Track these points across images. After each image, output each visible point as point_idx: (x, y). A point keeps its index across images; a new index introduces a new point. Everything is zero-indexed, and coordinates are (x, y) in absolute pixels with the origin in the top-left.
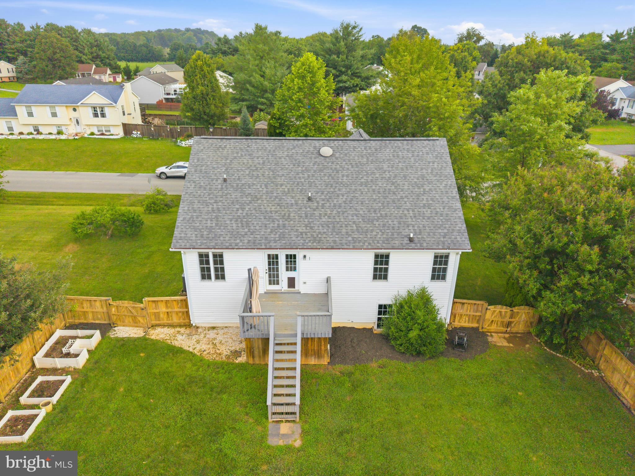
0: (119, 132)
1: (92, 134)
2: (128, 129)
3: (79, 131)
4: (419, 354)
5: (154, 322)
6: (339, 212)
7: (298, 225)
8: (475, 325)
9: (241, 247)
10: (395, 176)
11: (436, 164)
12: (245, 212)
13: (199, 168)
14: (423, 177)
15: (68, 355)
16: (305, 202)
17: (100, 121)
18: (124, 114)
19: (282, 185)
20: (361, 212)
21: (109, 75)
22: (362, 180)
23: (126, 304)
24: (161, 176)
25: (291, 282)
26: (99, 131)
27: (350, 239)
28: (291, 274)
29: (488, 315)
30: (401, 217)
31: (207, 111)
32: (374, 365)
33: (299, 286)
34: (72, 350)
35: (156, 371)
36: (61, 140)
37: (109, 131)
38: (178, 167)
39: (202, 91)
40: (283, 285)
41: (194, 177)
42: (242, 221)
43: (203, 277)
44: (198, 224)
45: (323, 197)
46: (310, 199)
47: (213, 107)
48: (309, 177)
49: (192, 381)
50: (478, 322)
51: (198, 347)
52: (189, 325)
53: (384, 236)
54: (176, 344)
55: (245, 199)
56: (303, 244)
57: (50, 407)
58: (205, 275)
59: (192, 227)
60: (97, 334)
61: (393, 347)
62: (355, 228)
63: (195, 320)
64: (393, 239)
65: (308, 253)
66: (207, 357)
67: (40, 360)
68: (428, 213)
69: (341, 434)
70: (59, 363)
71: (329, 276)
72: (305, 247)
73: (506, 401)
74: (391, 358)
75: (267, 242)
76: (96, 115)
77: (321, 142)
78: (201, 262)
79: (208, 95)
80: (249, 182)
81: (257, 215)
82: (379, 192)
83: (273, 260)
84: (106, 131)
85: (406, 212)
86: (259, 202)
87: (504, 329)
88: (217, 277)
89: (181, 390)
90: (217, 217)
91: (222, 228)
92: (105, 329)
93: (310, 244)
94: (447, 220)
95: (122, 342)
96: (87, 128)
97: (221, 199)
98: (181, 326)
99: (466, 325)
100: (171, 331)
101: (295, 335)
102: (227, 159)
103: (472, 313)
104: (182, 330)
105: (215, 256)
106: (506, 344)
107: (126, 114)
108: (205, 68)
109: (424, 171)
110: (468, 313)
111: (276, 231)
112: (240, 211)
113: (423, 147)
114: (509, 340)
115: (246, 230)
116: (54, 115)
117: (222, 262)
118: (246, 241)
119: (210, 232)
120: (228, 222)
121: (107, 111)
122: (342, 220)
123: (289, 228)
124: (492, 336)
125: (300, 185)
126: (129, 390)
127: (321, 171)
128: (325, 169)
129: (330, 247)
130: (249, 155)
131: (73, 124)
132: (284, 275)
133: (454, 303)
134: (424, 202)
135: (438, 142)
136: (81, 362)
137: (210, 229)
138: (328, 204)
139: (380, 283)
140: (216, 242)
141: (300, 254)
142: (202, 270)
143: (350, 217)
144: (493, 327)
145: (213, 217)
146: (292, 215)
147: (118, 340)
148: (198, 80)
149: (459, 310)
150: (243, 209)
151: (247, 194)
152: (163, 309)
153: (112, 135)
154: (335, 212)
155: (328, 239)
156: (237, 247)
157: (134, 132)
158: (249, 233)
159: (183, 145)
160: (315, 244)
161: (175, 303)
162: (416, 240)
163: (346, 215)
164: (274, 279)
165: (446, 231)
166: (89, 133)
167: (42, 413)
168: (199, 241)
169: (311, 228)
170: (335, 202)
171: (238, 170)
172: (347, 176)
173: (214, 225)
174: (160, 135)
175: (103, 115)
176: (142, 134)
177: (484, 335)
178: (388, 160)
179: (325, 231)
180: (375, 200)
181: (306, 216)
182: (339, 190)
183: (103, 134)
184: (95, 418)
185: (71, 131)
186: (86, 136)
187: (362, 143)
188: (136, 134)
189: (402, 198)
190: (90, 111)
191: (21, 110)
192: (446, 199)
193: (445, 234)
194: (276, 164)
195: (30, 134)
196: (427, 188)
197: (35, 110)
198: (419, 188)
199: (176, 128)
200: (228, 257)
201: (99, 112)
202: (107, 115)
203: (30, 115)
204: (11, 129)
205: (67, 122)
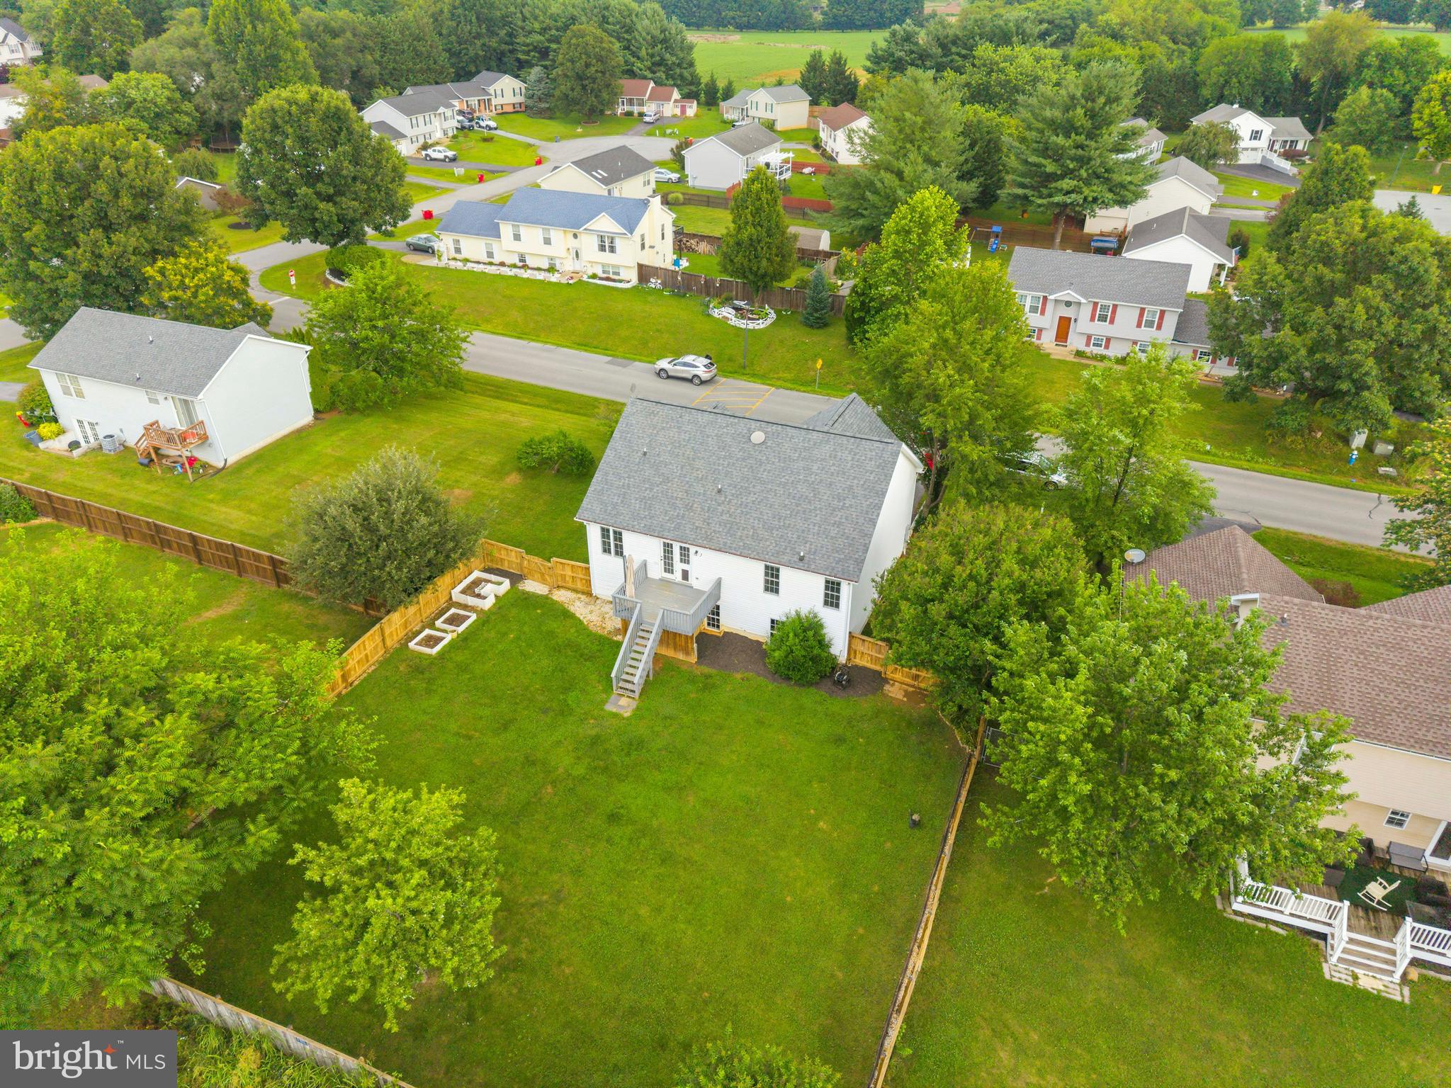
0: (632, 277)
1: (594, 276)
2: (645, 273)
3: (578, 268)
4: (788, 677)
5: (560, 583)
6: (742, 512)
7: (697, 518)
8: (877, 668)
9: (636, 530)
10: (821, 481)
11: (873, 476)
12: (652, 493)
13: (624, 434)
14: (851, 488)
15: (479, 596)
16: (714, 494)
17: (607, 257)
18: (643, 247)
19: (698, 469)
20: (765, 517)
21: (676, 101)
22: (783, 480)
23: (536, 559)
24: (661, 373)
25: (685, 575)
26: (604, 272)
27: (742, 543)
28: (685, 567)
30: (803, 531)
31: (755, 269)
32: (739, 676)
33: (692, 581)
34: (483, 592)
35: (544, 628)
36: (549, 283)
37: (618, 274)
38: (685, 364)
39: (752, 235)
40: (677, 576)
41: (617, 445)
42: (646, 502)
43: (605, 551)
44: (605, 498)
45: (734, 492)
46: (719, 491)
47: (764, 263)
48: (728, 465)
49: (569, 644)
50: (881, 665)
51: (589, 617)
52: (589, 594)
53: (777, 548)
54: (572, 609)
55: (657, 479)
56: (694, 540)
57: (455, 635)
58: (606, 550)
59: (599, 500)
60: (507, 584)
61: (764, 664)
62: (751, 533)
63: (597, 589)
64: (784, 553)
65: (700, 550)
66: (591, 627)
67: (456, 595)
68: (834, 532)
69: (666, 718)
70: (471, 601)
71: (721, 577)
72: (694, 544)
73: (839, 740)
74: (759, 675)
75: (662, 529)
76: (602, 248)
77: (758, 424)
78: (603, 536)
79: (759, 242)
80: (667, 460)
81: (663, 499)
82: (794, 498)
83: (668, 549)
84: (615, 273)
85: (811, 526)
86: (669, 484)
87: (912, 682)
88: (617, 553)
89: (557, 650)
90: (625, 494)
91: (626, 506)
92: (515, 578)
93: (700, 541)
94: (850, 545)
96: (589, 266)
97: (635, 474)
98: (583, 593)
99: (869, 665)
100: (573, 595)
101: (653, 625)
103: (874, 654)
104: (583, 597)
105: (615, 532)
106: (900, 696)
107: (647, 246)
108: (764, 196)
109: (856, 481)
110: (869, 652)
111: (674, 520)
112: (648, 492)
113: (871, 450)
114: (907, 694)
115: (647, 513)
116: (547, 241)
117: (621, 540)
118: (642, 525)
119: (614, 508)
120: (633, 501)
121: (618, 243)
122: (742, 522)
123: (688, 519)
124: (892, 685)
125: (717, 473)
126: (518, 638)
127: (744, 459)
128: (749, 458)
129: (718, 548)
131: (570, 258)
132: (679, 567)
133: (852, 637)
134: (837, 519)
135: (890, 446)
136: (488, 604)
137: (615, 506)
138: (735, 501)
139: (770, 597)
140: (616, 519)
141: (693, 549)
142: (604, 543)
143: (752, 520)
144: (897, 676)
145: (622, 493)
146: (695, 505)
147: (524, 593)
148: (749, 216)
149: (859, 647)
150: (651, 490)
151: (660, 474)
152: (568, 572)
153: (620, 281)
154: (738, 511)
155: (720, 539)
156: (632, 529)
157: (653, 280)
158: (648, 517)
159: (716, 315)
160: (704, 542)
161: (579, 569)
162: (806, 559)
163: (748, 516)
164: (669, 568)
165: (842, 556)
166: (590, 274)
167: (448, 638)
168: (601, 516)
169: (709, 524)
170: (743, 500)
171: (661, 444)
172: (769, 472)
173: (619, 501)
174: (690, 289)
175: (612, 250)
176: (664, 284)
177: (886, 681)
178: (822, 460)
179: (721, 530)
180: (786, 506)
181: (709, 510)
182: (754, 486)
183: (608, 279)
184: (486, 652)
185: (568, 265)
186: (585, 278)
187: (803, 432)
188: (655, 283)
189: (815, 509)
190: (595, 242)
191: (506, 229)
192: (861, 521)
193: (840, 560)
194: (701, 444)
195: (515, 266)
196: (848, 503)
197: (524, 230)
198: (839, 500)
199: (713, 281)
200: (627, 537)
201: (607, 245)
202: (618, 249)
203: (517, 237)
204: (490, 254)
205: (563, 254)
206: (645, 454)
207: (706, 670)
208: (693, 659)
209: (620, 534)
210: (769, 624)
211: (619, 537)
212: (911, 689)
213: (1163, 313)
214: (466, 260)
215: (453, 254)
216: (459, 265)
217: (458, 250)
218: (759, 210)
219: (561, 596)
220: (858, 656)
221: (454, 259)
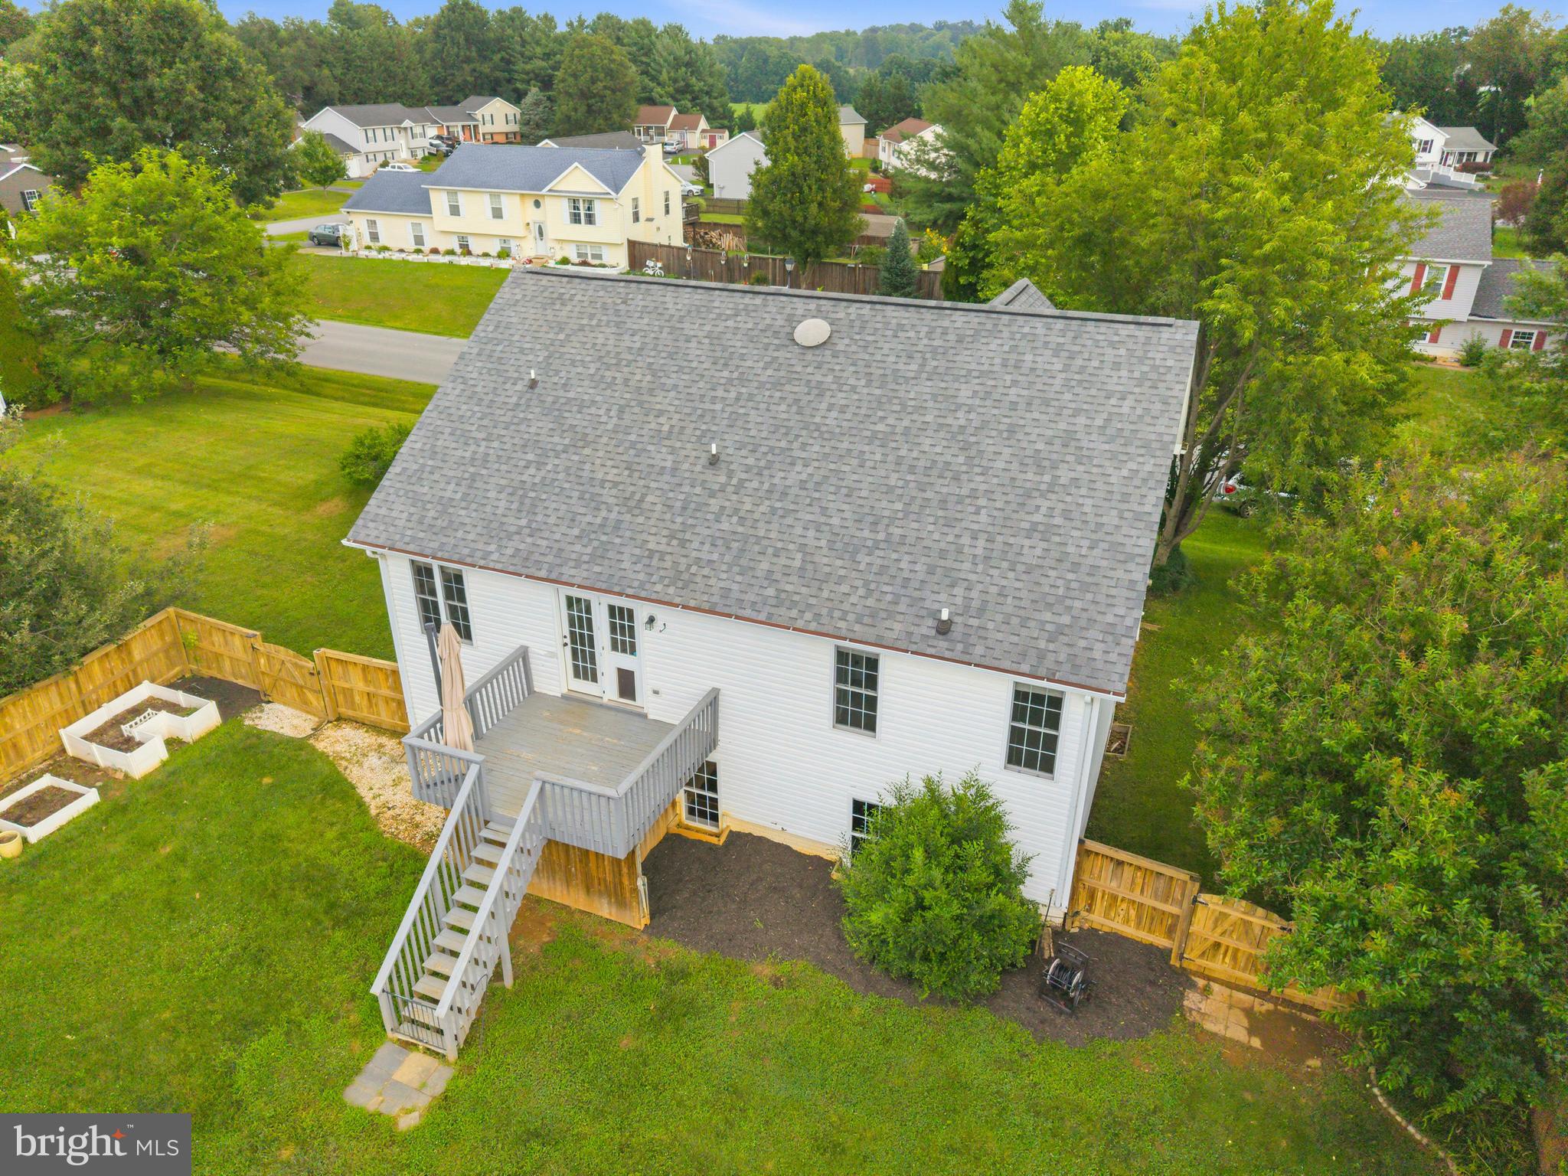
0: (618, 261)
1: (565, 261)
2: (638, 253)
3: (541, 252)
4: (908, 979)
5: (338, 710)
6: (773, 511)
7: (653, 530)
8: (1160, 941)
9: (491, 565)
10: (985, 424)
11: (1129, 402)
12: (543, 473)
13: (489, 347)
14: (1069, 438)
16: (698, 468)
17: (583, 231)
18: (636, 218)
19: (660, 413)
20: (835, 521)
21: (704, 131)
22: (880, 427)
23: (283, 653)
25: (627, 683)
26: (579, 255)
27: (771, 592)
28: (626, 661)
29: (1201, 924)
30: (943, 554)
32: (765, 971)
33: (644, 699)
35: (260, 828)
37: (599, 257)
40: (607, 688)
41: (470, 369)
42: (525, 496)
44: (425, 490)
45: (751, 461)
46: (714, 461)
48: (737, 399)
49: (307, 874)
50: (1170, 932)
51: (388, 795)
53: (870, 602)
54: (353, 774)
55: (556, 439)
56: (642, 586)
57: (11, 847)
58: (431, 622)
59: (411, 495)
60: (208, 710)
61: (841, 938)
62: (797, 563)
64: (891, 615)
65: (661, 613)
66: (387, 825)
67: (76, 739)
68: (1032, 551)
70: (102, 756)
71: (717, 685)
72: (643, 594)
74: (822, 965)
75: (559, 561)
76: (576, 218)
77: (811, 304)
78: (420, 587)
80: (586, 397)
81: (567, 485)
82: (912, 470)
83: (578, 614)
84: (595, 256)
85: (966, 540)
86: (586, 451)
87: (1265, 985)
88: (455, 629)
89: (270, 891)
90: (473, 478)
91: (474, 506)
92: (237, 701)
93: (659, 587)
94: (1085, 587)
95: (254, 740)
96: (557, 246)
97: (503, 432)
99: (1130, 931)
100: (361, 738)
101: (513, 825)
102: (561, 330)
103: (1150, 902)
104: (385, 743)
105: (445, 577)
106: (1238, 1031)
107: (641, 218)
109: (1082, 420)
110: (1136, 896)
111: (593, 536)
112: (532, 471)
113: (1113, 345)
115: (524, 522)
116: (497, 214)
117: (463, 596)
118: (510, 551)
119: (443, 512)
120: (492, 494)
121: (598, 208)
122: (773, 535)
123: (628, 534)
124: (1206, 992)
125: (707, 419)
127: (777, 385)
128: (789, 381)
129: (706, 606)
130: (618, 325)
131: (531, 237)
132: (608, 662)
133: (1083, 853)
134: (1038, 518)
135: (1166, 333)
136: (142, 764)
137: (446, 505)
138: (755, 484)
139: (852, 739)
140: (445, 540)
141: (641, 612)
142: (423, 605)
143: (799, 531)
144: (1219, 966)
145: (467, 475)
146: (650, 498)
147: (258, 734)
148: (790, 139)
149: (1105, 881)
150: (540, 465)
151: (565, 428)
152: (357, 683)
153: (603, 266)
154: (762, 509)
155: (712, 582)
156: (482, 563)
157: (650, 263)
158: (527, 531)
160: (671, 590)
161: (381, 676)
162: (957, 630)
163: (789, 521)
164: (585, 666)
165: (1066, 620)
166: (559, 258)
168: (409, 533)
169: (683, 543)
170: (776, 481)
171: (573, 363)
172: (843, 410)
173: (459, 496)
174: (703, 274)
175: (590, 219)
176: (666, 268)
177: (1183, 979)
178: (982, 374)
179: (715, 557)
180: (890, 490)
181: (684, 508)
182: (804, 446)
183: (585, 263)
185: (528, 249)
186: (552, 264)
188: (653, 267)
189: (973, 495)
190: (564, 208)
191: (439, 200)
192: (1111, 519)
193: (1060, 630)
194: (671, 356)
195: (451, 252)
196: (1065, 475)
197: (464, 200)
198: (1040, 470)
199: (739, 260)
200: (475, 584)
201: (582, 212)
202: (598, 218)
203: (455, 210)
204: (419, 240)
205: (521, 231)
206: (533, 384)
207: (672, 951)
208: (639, 917)
209: (459, 578)
210: (847, 815)
211: (455, 587)
212: (1264, 1007)
213: (1455, 269)
214: (385, 249)
215: (367, 240)
216: (374, 254)
217: (374, 237)
218: (804, 130)
219: (338, 742)
220: (1100, 905)
221: (368, 248)
